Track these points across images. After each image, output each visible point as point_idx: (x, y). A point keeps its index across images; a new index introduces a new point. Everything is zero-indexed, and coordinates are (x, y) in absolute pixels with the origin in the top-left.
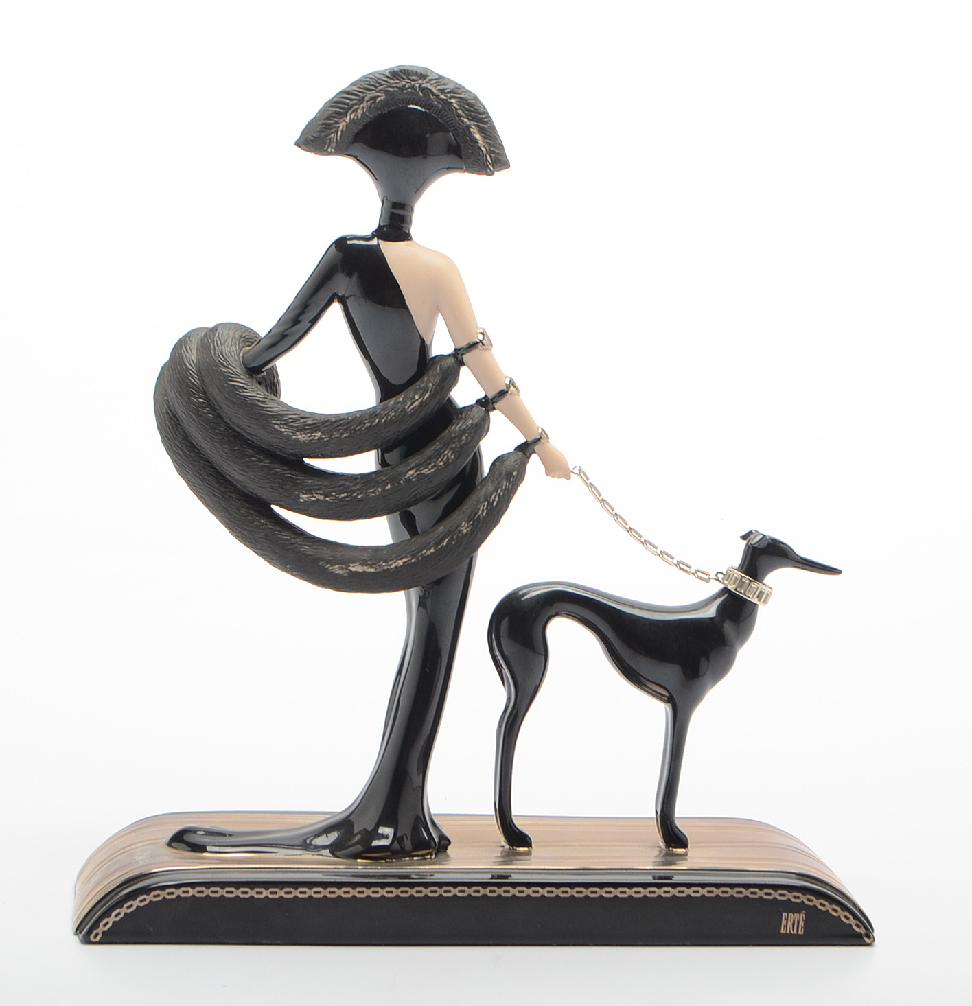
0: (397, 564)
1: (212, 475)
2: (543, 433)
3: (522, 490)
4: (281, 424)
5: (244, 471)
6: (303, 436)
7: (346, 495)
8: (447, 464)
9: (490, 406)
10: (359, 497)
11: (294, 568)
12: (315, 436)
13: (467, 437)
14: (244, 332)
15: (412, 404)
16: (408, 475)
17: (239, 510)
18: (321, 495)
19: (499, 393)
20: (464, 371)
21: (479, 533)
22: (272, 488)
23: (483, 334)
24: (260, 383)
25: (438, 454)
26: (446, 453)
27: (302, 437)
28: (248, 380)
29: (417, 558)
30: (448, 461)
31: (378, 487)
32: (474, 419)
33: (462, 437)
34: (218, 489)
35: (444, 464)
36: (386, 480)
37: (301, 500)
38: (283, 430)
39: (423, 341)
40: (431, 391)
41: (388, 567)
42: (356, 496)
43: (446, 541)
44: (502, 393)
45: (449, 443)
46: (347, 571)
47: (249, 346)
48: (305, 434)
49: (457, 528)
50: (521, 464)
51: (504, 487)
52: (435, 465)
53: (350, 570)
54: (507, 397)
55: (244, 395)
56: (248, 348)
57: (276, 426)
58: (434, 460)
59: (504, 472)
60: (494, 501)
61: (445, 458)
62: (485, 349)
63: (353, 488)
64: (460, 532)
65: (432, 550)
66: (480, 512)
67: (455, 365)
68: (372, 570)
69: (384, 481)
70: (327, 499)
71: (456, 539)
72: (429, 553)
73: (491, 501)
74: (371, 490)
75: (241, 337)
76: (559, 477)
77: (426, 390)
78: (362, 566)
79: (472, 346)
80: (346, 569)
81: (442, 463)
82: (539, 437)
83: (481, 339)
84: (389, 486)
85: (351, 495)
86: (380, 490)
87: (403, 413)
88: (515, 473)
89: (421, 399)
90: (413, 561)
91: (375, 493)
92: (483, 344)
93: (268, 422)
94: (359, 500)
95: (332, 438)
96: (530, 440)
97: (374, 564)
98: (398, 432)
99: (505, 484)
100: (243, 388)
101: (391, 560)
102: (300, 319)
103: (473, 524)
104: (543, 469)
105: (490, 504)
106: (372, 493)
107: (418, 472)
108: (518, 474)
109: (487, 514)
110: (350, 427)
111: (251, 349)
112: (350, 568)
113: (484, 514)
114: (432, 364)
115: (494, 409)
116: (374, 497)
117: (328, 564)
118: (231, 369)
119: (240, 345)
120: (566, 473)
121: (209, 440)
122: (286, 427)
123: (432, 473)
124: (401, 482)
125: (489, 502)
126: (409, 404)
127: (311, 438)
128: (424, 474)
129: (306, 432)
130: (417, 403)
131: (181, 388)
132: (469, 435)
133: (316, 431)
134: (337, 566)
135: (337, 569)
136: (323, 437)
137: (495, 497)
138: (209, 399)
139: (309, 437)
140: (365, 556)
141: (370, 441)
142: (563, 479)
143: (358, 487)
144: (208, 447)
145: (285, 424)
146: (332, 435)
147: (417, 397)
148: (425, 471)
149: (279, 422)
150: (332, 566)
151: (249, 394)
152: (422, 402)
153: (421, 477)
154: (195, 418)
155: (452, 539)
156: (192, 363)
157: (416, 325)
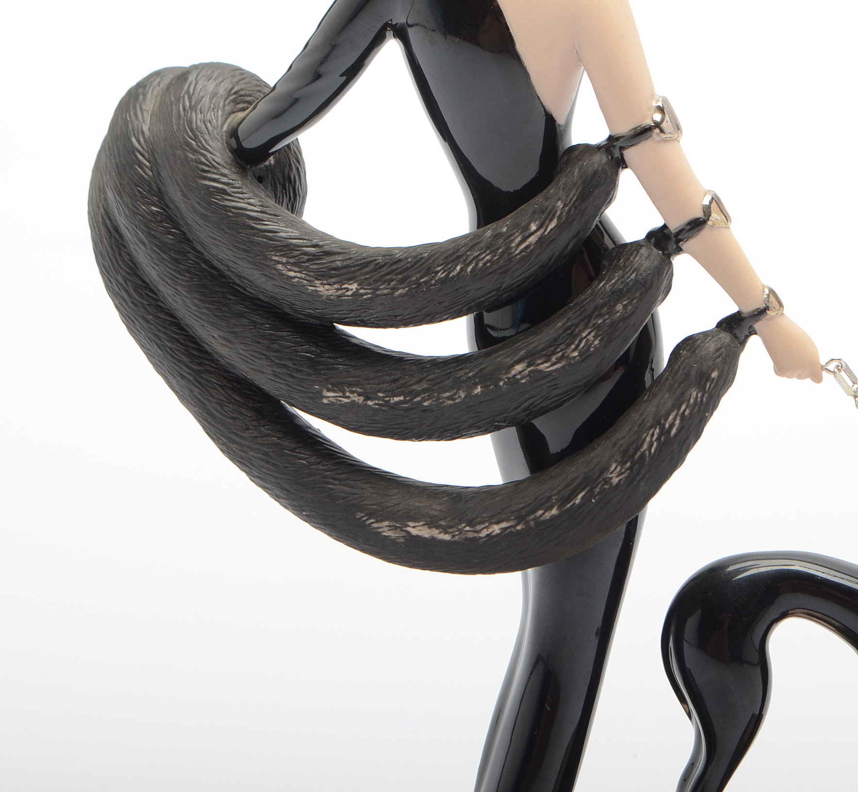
0: (490, 530)
1: (178, 341)
2: (772, 298)
3: (728, 401)
4: (287, 263)
5: (228, 341)
6: (327, 287)
7: (402, 398)
8: (585, 355)
9: (672, 246)
10: (426, 404)
11: (313, 517)
12: (347, 290)
13: (625, 307)
14: (238, 83)
15: (524, 239)
16: (513, 372)
17: (221, 405)
18: (359, 395)
19: (689, 223)
20: (626, 179)
21: (642, 483)
22: (276, 376)
23: (661, 110)
24: (260, 180)
25: (570, 335)
26: (584, 335)
27: (325, 290)
28: (235, 177)
29: (527, 523)
30: (588, 349)
31: (459, 389)
32: (641, 271)
33: (615, 306)
34: (187, 367)
35: (580, 355)
36: (475, 376)
37: (325, 401)
38: (292, 274)
39: (550, 120)
40: (560, 217)
41: (475, 535)
42: (420, 403)
43: (580, 496)
44: (696, 225)
45: (589, 317)
46: (404, 534)
47: (243, 109)
48: (330, 285)
49: (601, 473)
50: (727, 356)
51: (692, 401)
52: (562, 357)
53: (408, 533)
54: (705, 234)
55: (225, 206)
56: (241, 115)
57: (280, 267)
58: (563, 346)
59: (693, 373)
60: (672, 426)
61: (582, 345)
62: (666, 141)
63: (414, 387)
64: (607, 481)
65: (554, 511)
66: (645, 446)
67: (606, 167)
68: (447, 537)
69: (469, 378)
70: (370, 403)
71: (599, 493)
72: (548, 515)
73: (667, 426)
74: (447, 394)
75: (229, 92)
76: (800, 377)
77: (550, 217)
78: (430, 528)
79: (642, 133)
80: (402, 530)
81: (576, 354)
82: (763, 306)
83: (659, 120)
84: (479, 390)
85: (411, 400)
86: (462, 394)
87: (506, 257)
88: (714, 375)
89: (542, 231)
90: (519, 528)
91: (454, 400)
92: (662, 131)
93: (266, 258)
94: (426, 410)
95: (378, 296)
96: (747, 309)
97: (451, 527)
98: (498, 289)
99: (695, 393)
100: (224, 192)
101: (480, 523)
102: (322, 70)
103: (631, 468)
104: (771, 363)
105: (664, 432)
106: (449, 398)
107: (532, 368)
108: (720, 377)
109: (659, 450)
110: (409, 277)
111: (247, 115)
112: (409, 529)
113: (653, 450)
114: (567, 163)
115: (679, 250)
116: (451, 405)
117: (370, 518)
118: (204, 156)
119: (227, 108)
120: (815, 372)
121: (169, 281)
122: (296, 269)
123: (557, 370)
124: (501, 384)
125: (662, 428)
126: (519, 239)
127: (340, 292)
128: (541, 371)
129: (333, 280)
130: (533, 239)
131: (121, 184)
132: (630, 303)
133: (350, 280)
134: (386, 523)
135: (385, 529)
136: (362, 291)
137: (675, 419)
138: (168, 206)
139: (338, 290)
140: (436, 508)
141: (446, 304)
142: (808, 380)
143: (425, 386)
144: (170, 292)
145: (294, 264)
146: (378, 289)
147: (533, 227)
148: (545, 367)
149: (284, 260)
150: (377, 522)
151: (233, 204)
152: (541, 238)
153: (537, 377)
154: (145, 241)
155: (591, 492)
156: (141, 139)
157: (537, 88)
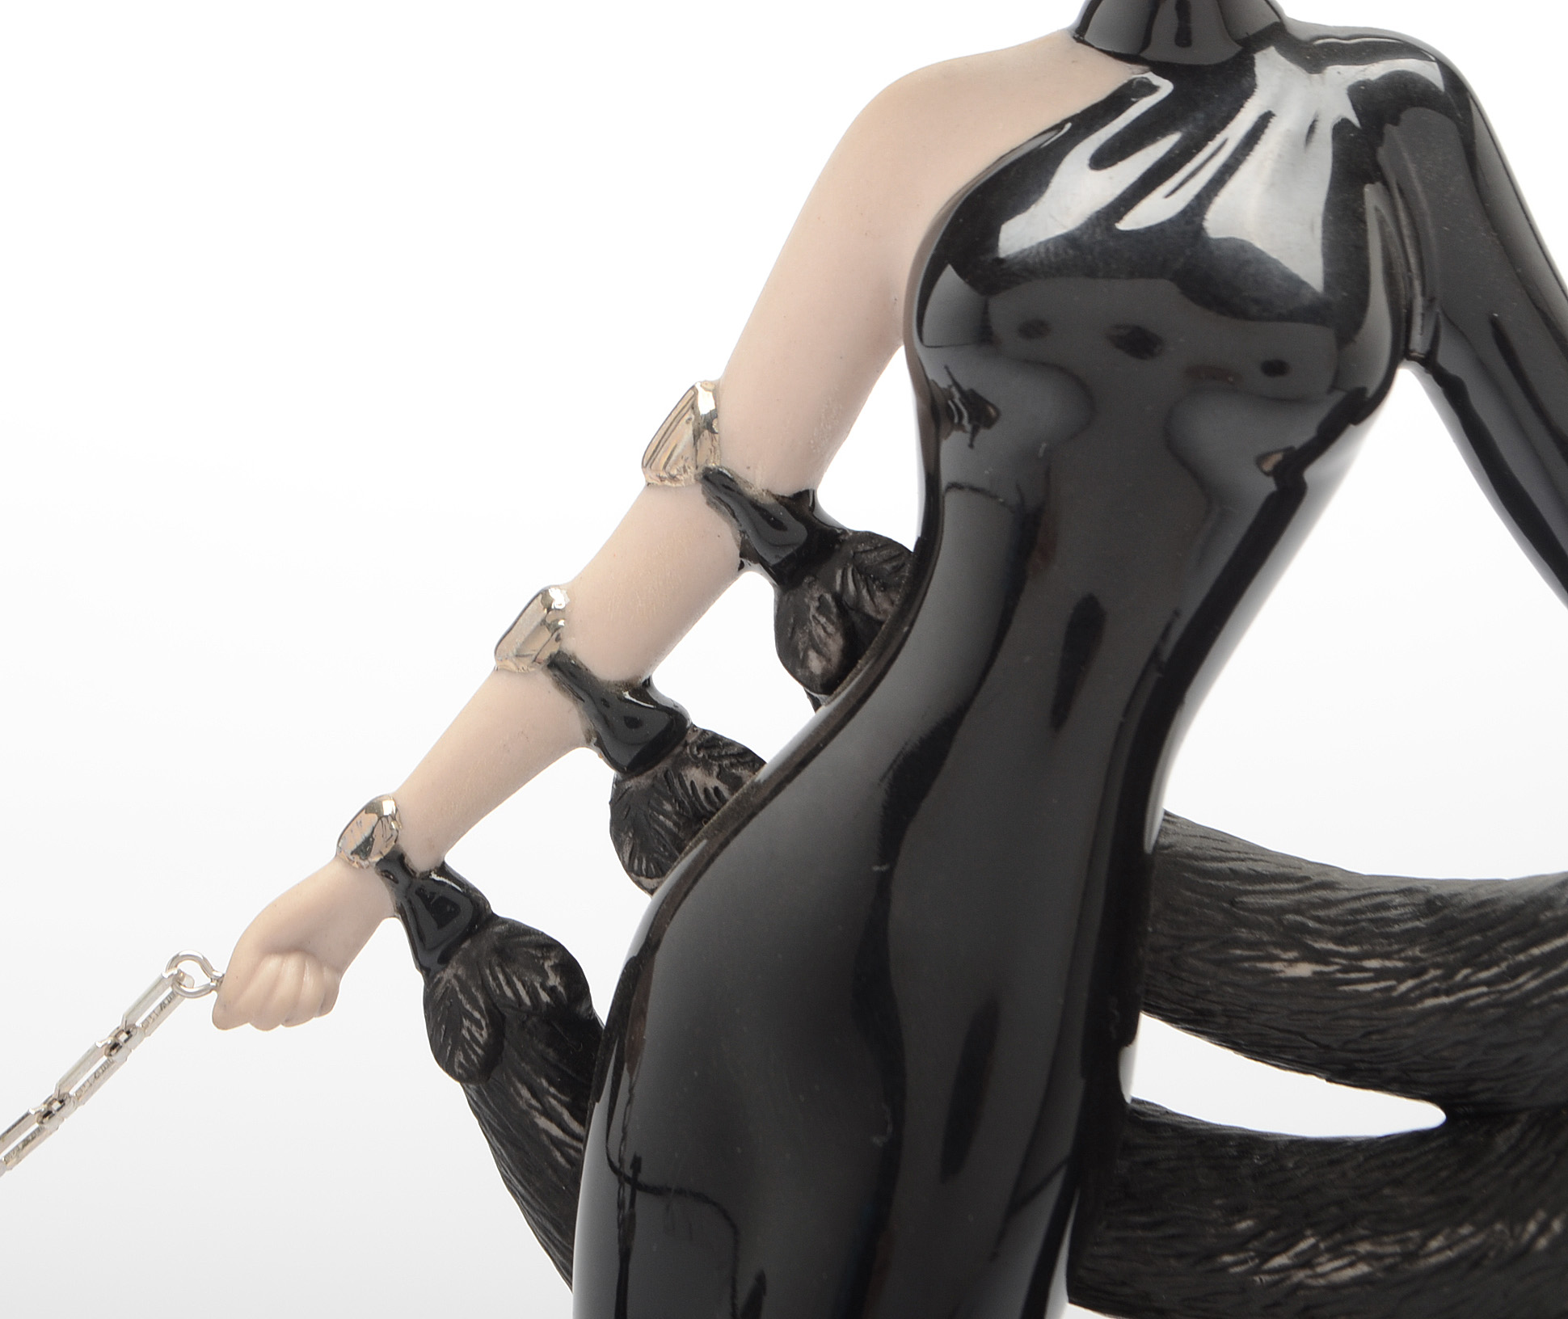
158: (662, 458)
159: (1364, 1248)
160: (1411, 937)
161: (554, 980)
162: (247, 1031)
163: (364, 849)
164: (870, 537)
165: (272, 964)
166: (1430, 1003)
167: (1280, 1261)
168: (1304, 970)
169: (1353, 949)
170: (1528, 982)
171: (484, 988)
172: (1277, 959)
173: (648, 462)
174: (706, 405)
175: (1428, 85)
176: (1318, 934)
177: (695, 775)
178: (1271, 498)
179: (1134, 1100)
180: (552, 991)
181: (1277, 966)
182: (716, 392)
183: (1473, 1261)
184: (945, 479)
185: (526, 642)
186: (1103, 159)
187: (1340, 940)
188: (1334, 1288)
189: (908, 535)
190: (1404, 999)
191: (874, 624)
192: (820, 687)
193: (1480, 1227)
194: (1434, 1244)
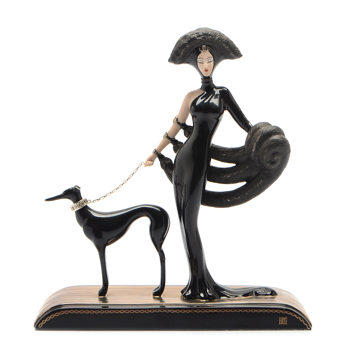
158: (174, 121)
159: (230, 174)
160: (232, 152)
161: (170, 161)
162: (147, 167)
163: (155, 152)
164: (190, 126)
165: (148, 161)
166: (233, 156)
167: (225, 176)
168: (224, 155)
169: (228, 153)
170: (239, 154)
171: (164, 162)
172: (222, 154)
173: (173, 122)
174: (177, 117)
175: (226, 90)
176: (225, 152)
177: (179, 145)
178: (217, 122)
179: (212, 166)
180: (170, 162)
181: (222, 155)
182: (177, 116)
183: (237, 174)
184: (194, 122)
185: (165, 136)
186: (202, 99)
187: (227, 152)
188: (228, 178)
189: (192, 125)
190: (231, 156)
191: (190, 132)
192: (187, 137)
193: (237, 172)
194: (235, 173)
